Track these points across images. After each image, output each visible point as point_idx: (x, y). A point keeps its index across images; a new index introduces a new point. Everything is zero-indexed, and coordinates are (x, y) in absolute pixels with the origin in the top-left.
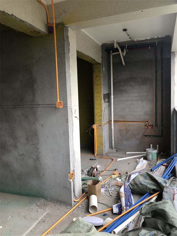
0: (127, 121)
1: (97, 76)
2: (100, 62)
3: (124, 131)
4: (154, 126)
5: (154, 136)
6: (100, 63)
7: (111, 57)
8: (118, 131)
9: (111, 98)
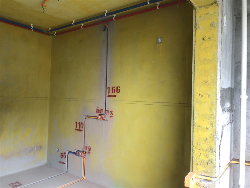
1: (203, 39)
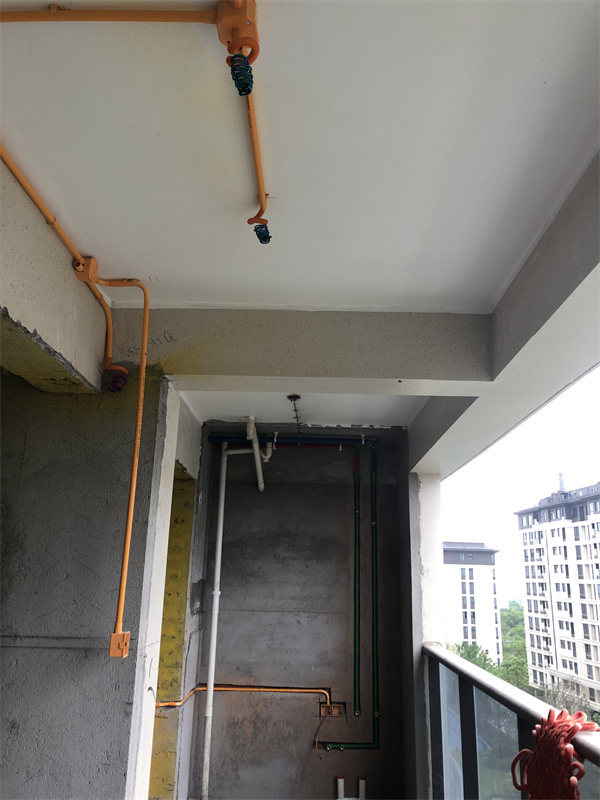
0: (260, 687)
1: (176, 521)
2: (195, 476)
3: (246, 724)
4: (350, 708)
5: (350, 745)
6: (192, 479)
7: (225, 460)
8: (225, 726)
9: (212, 597)
